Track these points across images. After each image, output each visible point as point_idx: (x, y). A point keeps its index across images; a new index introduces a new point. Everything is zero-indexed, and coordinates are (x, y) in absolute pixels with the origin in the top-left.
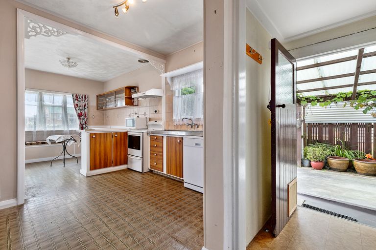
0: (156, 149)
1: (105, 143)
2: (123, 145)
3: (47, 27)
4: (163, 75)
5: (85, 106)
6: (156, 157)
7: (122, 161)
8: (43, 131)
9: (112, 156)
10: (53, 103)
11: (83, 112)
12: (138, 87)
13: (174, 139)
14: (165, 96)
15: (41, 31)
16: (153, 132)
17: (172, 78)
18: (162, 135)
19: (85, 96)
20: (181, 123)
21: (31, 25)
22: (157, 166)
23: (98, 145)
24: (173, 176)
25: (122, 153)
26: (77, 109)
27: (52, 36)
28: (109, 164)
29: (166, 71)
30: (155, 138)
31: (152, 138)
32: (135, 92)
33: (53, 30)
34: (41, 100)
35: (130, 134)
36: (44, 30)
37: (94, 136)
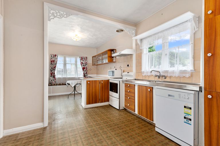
0: (130, 94)
1: (95, 87)
2: (106, 89)
3: (61, 12)
4: (134, 38)
5: (86, 63)
6: (129, 100)
7: (106, 99)
8: (66, 78)
9: (99, 96)
10: (71, 62)
11: (85, 67)
12: (116, 50)
13: (144, 88)
14: (135, 54)
15: (57, 15)
16: (126, 81)
17: (141, 40)
18: (134, 84)
19: (86, 57)
20: (149, 74)
21: (52, 12)
22: (130, 106)
23: (91, 89)
24: (144, 117)
25: (106, 94)
26: (82, 65)
27: (63, 18)
28: (97, 101)
29: (136, 35)
30: (129, 85)
31: (126, 85)
32: (114, 53)
33: (63, 14)
34: (65, 61)
35: (111, 81)
36: (58, 14)
37: (89, 83)
